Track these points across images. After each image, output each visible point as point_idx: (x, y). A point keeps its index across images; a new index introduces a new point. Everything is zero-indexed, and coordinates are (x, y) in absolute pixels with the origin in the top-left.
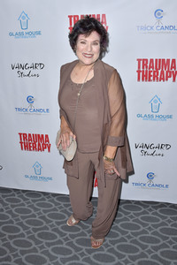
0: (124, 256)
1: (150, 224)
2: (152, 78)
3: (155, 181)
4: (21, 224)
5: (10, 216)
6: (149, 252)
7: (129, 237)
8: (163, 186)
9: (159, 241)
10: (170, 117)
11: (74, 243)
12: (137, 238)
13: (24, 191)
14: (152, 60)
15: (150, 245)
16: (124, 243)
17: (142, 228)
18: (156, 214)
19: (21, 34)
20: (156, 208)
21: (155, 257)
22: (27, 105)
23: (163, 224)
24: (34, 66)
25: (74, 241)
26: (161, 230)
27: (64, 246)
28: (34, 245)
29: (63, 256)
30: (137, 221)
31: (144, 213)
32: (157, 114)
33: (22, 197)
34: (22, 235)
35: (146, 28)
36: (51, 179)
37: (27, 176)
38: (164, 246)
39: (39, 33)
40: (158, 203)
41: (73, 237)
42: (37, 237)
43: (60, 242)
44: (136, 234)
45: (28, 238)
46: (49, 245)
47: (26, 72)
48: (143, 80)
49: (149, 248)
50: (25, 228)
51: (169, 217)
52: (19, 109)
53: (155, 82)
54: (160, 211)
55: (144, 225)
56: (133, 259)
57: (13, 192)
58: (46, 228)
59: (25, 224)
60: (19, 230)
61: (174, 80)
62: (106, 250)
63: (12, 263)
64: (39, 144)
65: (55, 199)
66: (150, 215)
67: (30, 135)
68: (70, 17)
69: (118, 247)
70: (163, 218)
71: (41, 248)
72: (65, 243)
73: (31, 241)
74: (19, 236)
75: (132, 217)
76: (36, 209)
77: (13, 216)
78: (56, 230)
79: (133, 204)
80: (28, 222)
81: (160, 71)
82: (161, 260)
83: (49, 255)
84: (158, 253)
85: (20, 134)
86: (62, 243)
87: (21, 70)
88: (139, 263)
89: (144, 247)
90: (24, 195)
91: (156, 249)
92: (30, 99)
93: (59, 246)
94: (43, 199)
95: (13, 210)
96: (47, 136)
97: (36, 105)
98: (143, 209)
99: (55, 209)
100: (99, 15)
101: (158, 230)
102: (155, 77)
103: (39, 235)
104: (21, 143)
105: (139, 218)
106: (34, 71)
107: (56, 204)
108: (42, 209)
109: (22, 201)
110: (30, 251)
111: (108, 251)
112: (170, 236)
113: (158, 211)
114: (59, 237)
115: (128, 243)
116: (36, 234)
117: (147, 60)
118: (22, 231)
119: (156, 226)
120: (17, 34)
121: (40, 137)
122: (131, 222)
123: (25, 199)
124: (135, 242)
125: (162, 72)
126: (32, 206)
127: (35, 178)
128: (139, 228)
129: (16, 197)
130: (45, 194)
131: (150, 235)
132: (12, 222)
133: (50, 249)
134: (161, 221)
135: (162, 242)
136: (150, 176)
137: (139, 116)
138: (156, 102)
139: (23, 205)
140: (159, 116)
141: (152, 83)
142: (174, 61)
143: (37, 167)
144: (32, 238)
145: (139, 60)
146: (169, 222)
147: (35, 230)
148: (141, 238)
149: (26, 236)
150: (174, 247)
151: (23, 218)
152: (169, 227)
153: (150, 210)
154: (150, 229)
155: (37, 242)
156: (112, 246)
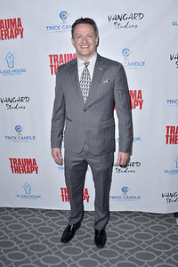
0: (105, 260)
1: (126, 231)
3: (129, 194)
4: (15, 239)
5: (4, 232)
6: (127, 255)
7: (109, 244)
8: (135, 198)
9: (134, 246)
10: (139, 139)
11: (62, 252)
12: (116, 244)
13: (16, 209)
15: (127, 249)
16: (105, 249)
17: (120, 235)
18: (131, 222)
19: (8, 72)
20: (131, 217)
21: (132, 259)
22: (15, 134)
23: (137, 230)
24: (21, 100)
25: (62, 250)
26: (135, 236)
27: (53, 255)
28: (27, 257)
29: (52, 265)
30: (115, 229)
31: (121, 222)
33: (14, 214)
34: (16, 249)
36: (39, 196)
37: (18, 196)
38: (139, 249)
39: (24, 71)
40: (132, 212)
42: (29, 250)
43: (49, 252)
44: (115, 241)
45: (22, 250)
46: (40, 255)
47: (14, 105)
49: (126, 251)
50: (18, 242)
51: (142, 224)
52: (9, 138)
54: (135, 220)
55: (121, 232)
56: (113, 262)
57: (6, 211)
58: (37, 241)
59: (18, 238)
60: (13, 244)
61: (141, 108)
62: (89, 256)
64: (28, 167)
65: (44, 215)
66: (126, 223)
67: (19, 160)
68: (51, 56)
69: (100, 253)
70: (137, 225)
71: (33, 258)
72: (54, 253)
73: (24, 253)
74: (12, 250)
75: (111, 226)
76: (27, 225)
77: (8, 232)
78: (46, 242)
80: (21, 237)
82: (136, 261)
84: (134, 255)
85: (11, 159)
86: (51, 253)
87: (9, 103)
88: (118, 265)
89: (121, 251)
90: (16, 212)
91: (132, 252)
92: (18, 129)
93: (49, 256)
94: (34, 216)
95: (7, 227)
96: (34, 160)
97: (24, 133)
98: (120, 219)
99: (44, 224)
101: (133, 236)
103: (31, 248)
104: (12, 167)
105: (117, 226)
106: (20, 104)
107: (45, 219)
108: (33, 224)
109: (15, 219)
111: (92, 257)
112: (144, 241)
113: (132, 220)
114: (48, 248)
116: (28, 247)
118: (16, 245)
119: (131, 233)
120: (4, 72)
121: (28, 161)
122: (110, 230)
123: (17, 217)
124: (114, 247)
126: (24, 222)
127: (25, 196)
128: (117, 235)
129: (9, 215)
131: (126, 241)
132: (6, 237)
133: (41, 259)
134: (136, 228)
135: (137, 246)
136: (124, 190)
139: (16, 221)
142: (140, 92)
143: (27, 187)
144: (25, 250)
146: (142, 228)
147: (27, 243)
148: (119, 244)
149: (20, 249)
150: (147, 250)
151: (16, 233)
152: (143, 232)
153: (126, 219)
154: (126, 235)
155: (30, 254)
156: (95, 253)
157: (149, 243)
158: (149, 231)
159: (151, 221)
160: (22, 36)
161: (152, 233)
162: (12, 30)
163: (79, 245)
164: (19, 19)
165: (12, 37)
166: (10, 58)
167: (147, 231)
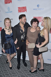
7: (46, 73)
28: (22, 73)
29: (30, 76)
30: (48, 69)
44: (48, 72)
46: (26, 73)
63: (17, 76)
65: (28, 62)
69: (43, 75)
75: (47, 68)
78: (28, 69)
79: (47, 64)
83: (26, 75)
98: (50, 66)
100: (41, 17)
103: (24, 70)
105: (49, 68)
110: (21, 74)
115: (46, 74)
116: (23, 70)
122: (47, 69)
124: (48, 74)
128: (49, 71)
133: (26, 74)
144: (22, 71)
147: (23, 69)
155: (23, 72)
156: (42, 75)
160: (26, 12)
162: (23, 10)
164: (26, 7)
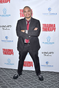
1: (47, 79)
2: (47, 30)
3: (49, 64)
4: (4, 80)
7: (40, 83)
8: (51, 66)
9: (51, 84)
10: (54, 43)
11: (22, 86)
13: (4, 69)
14: (47, 24)
16: (39, 85)
19: (4, 15)
20: (49, 73)
22: (5, 39)
23: (52, 79)
24: (8, 26)
25: (22, 85)
26: (51, 81)
31: (45, 75)
32: (49, 42)
34: (4, 84)
35: (45, 14)
36: (13, 64)
37: (5, 63)
39: (10, 15)
41: (21, 84)
42: (9, 84)
44: (43, 82)
45: (6, 85)
47: (5, 28)
48: (44, 31)
49: (47, 87)
50: (5, 81)
51: (53, 76)
52: (3, 41)
53: (49, 32)
54: (51, 74)
55: (45, 79)
57: (0, 69)
58: (12, 81)
59: (5, 80)
60: (3, 82)
61: (55, 31)
64: (10, 53)
65: (15, 71)
66: (47, 76)
67: (6, 49)
68: (20, 10)
69: (37, 87)
73: (7, 86)
76: (9, 75)
77: (1, 77)
80: (6, 79)
81: (50, 28)
85: (3, 49)
86: (18, 86)
87: (4, 27)
90: (4, 70)
91: (50, 87)
92: (6, 37)
94: (11, 71)
95: (1, 75)
96: (12, 50)
97: (9, 39)
98: (45, 74)
101: (50, 81)
102: (49, 30)
103: (10, 84)
104: (3, 52)
105: (44, 77)
106: (8, 28)
108: (11, 74)
109: (4, 72)
112: (54, 83)
113: (50, 74)
114: (17, 84)
115: (40, 85)
116: (9, 83)
117: (46, 24)
118: (4, 82)
119: (49, 79)
120: (2, 15)
121: (10, 50)
124: (43, 85)
125: (51, 28)
126: (7, 74)
127: (8, 64)
129: (2, 71)
130: (11, 69)
131: (47, 82)
134: (51, 78)
135: (51, 85)
136: (47, 63)
137: (43, 43)
138: (49, 38)
139: (4, 73)
140: (50, 43)
141: (47, 32)
142: (54, 25)
143: (9, 60)
145: (43, 24)
147: (8, 82)
148: (44, 84)
149: (6, 84)
150: (55, 86)
151: (4, 78)
152: (54, 79)
153: (47, 74)
154: (47, 80)
156: (35, 87)
157: (57, 84)
158: (56, 79)
159: (57, 75)
160: (10, 2)
161: (57, 80)
163: (29, 83)
165: (6, 2)
166: (5, 10)
167: (55, 79)
